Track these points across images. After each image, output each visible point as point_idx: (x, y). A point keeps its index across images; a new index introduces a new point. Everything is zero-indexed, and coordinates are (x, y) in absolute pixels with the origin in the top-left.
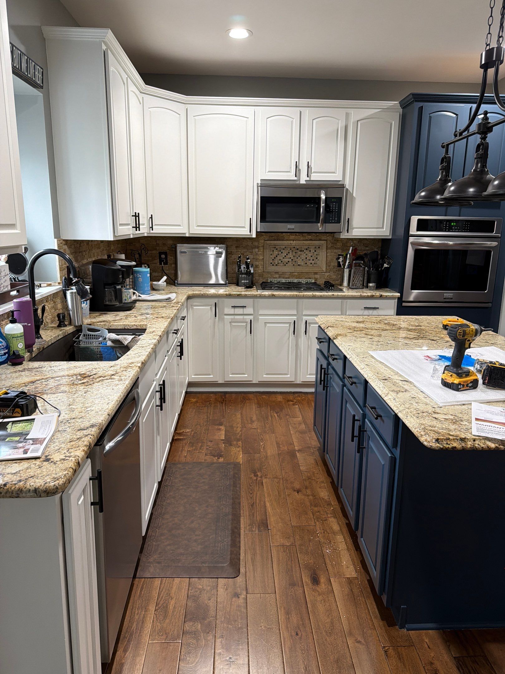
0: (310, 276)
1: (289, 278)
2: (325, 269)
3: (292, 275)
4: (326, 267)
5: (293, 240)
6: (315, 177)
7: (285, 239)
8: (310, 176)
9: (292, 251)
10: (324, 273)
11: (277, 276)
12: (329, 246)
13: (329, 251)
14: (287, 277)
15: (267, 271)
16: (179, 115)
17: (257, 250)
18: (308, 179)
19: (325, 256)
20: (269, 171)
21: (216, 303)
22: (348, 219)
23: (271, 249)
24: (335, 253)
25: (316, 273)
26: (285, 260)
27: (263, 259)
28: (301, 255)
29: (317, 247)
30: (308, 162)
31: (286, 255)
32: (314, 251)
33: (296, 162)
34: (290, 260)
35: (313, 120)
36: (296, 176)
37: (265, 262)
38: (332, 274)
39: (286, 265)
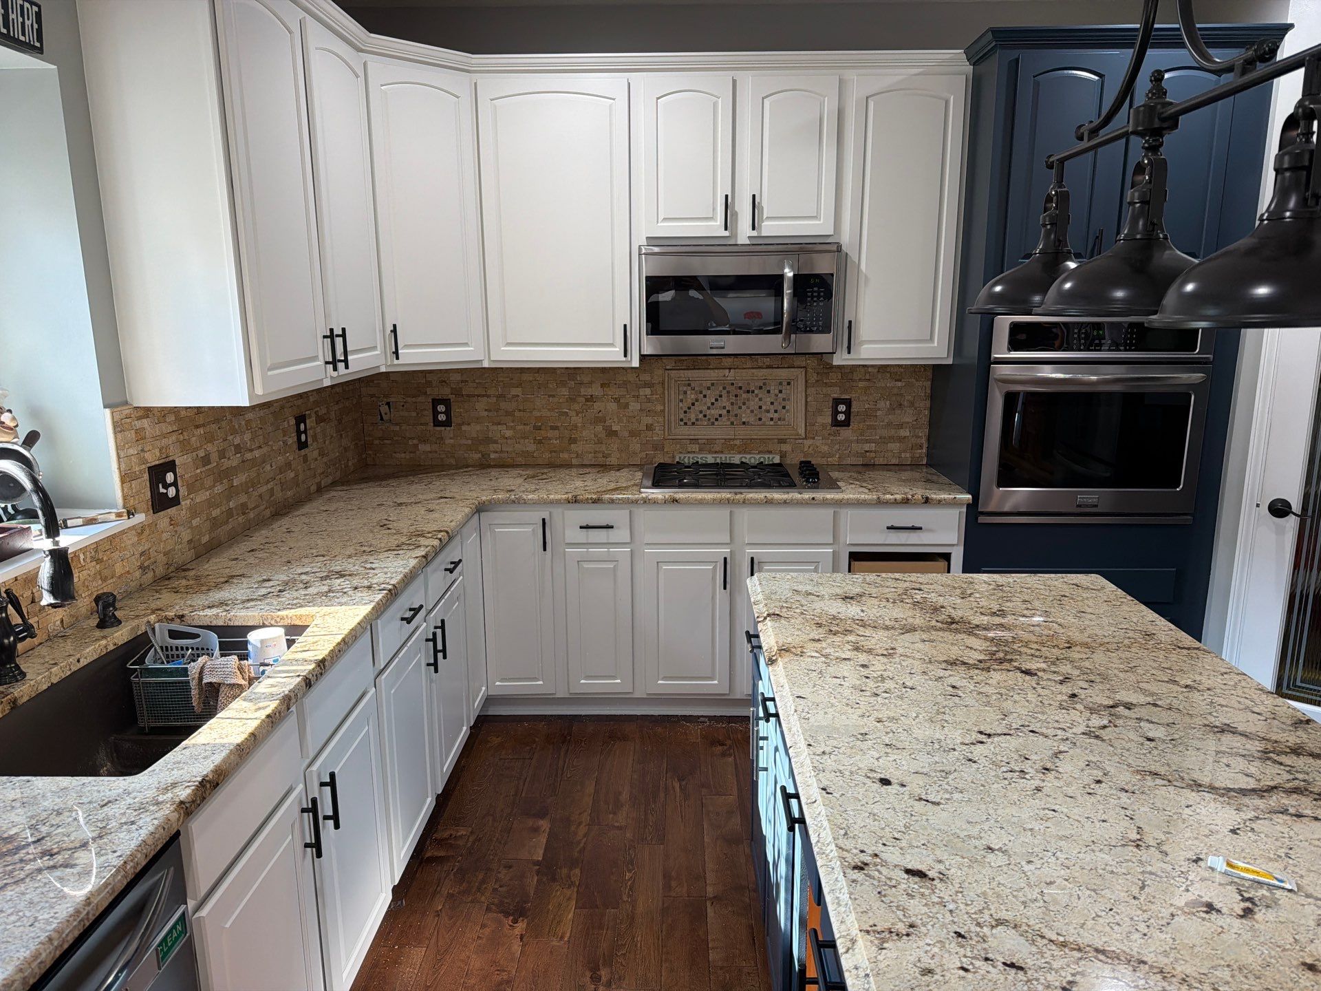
0: (770, 448)
1: (722, 452)
2: (803, 431)
3: (728, 445)
4: (806, 426)
5: (730, 369)
6: (770, 228)
7: (711, 367)
8: (760, 226)
9: (728, 392)
10: (800, 441)
11: (696, 447)
12: (812, 380)
13: (811, 391)
14: (717, 449)
15: (670, 437)
16: (458, 97)
17: (648, 391)
18: (755, 233)
19: (803, 402)
20: (665, 219)
21: (544, 520)
22: (850, 322)
23: (681, 389)
24: (826, 395)
25: (782, 441)
26: (713, 412)
27: (663, 411)
28: (748, 400)
29: (785, 383)
30: (754, 196)
31: (713, 401)
32: (777, 391)
33: (727, 196)
34: (724, 412)
35: (763, 99)
36: (726, 229)
37: (666, 418)
38: (819, 441)
39: (716, 424)
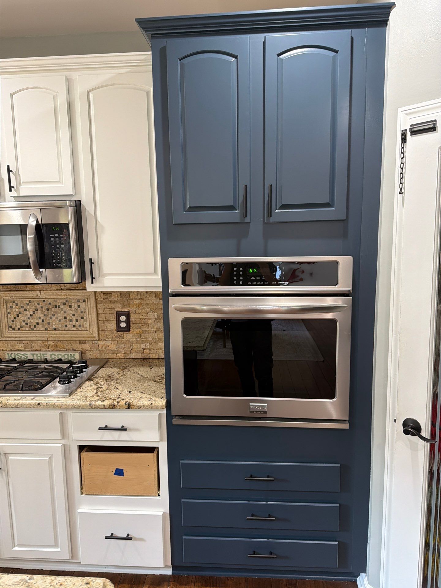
0: (74, 346)
2: (97, 335)
4: (98, 331)
6: (25, 190)
7: (27, 289)
9: (42, 307)
10: (95, 342)
11: (21, 346)
12: (101, 298)
13: (100, 306)
14: (36, 348)
15: (4, 339)
19: (95, 314)
23: (8, 304)
24: (111, 309)
25: (82, 342)
26: (32, 321)
28: (56, 312)
29: (82, 301)
30: (9, 166)
32: (76, 307)
34: (40, 321)
35: (11, 95)
38: (109, 342)
39: (35, 330)
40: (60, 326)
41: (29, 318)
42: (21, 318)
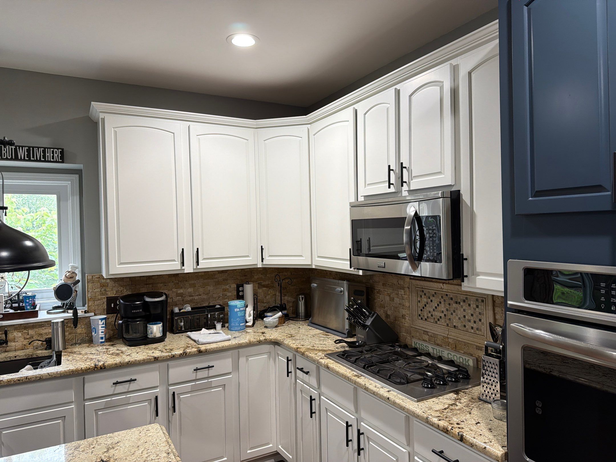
3: (445, 343)
8: (410, 183)
9: (445, 301)
11: (426, 337)
14: (439, 343)
15: (414, 326)
17: (402, 292)
20: (368, 185)
21: (287, 357)
23: (419, 293)
25: (479, 348)
26: (436, 313)
27: (410, 307)
28: (457, 309)
29: (480, 300)
32: (475, 306)
33: (389, 166)
34: (442, 315)
37: (411, 312)
39: (438, 323)
40: (459, 325)
41: (434, 310)
42: (428, 308)
